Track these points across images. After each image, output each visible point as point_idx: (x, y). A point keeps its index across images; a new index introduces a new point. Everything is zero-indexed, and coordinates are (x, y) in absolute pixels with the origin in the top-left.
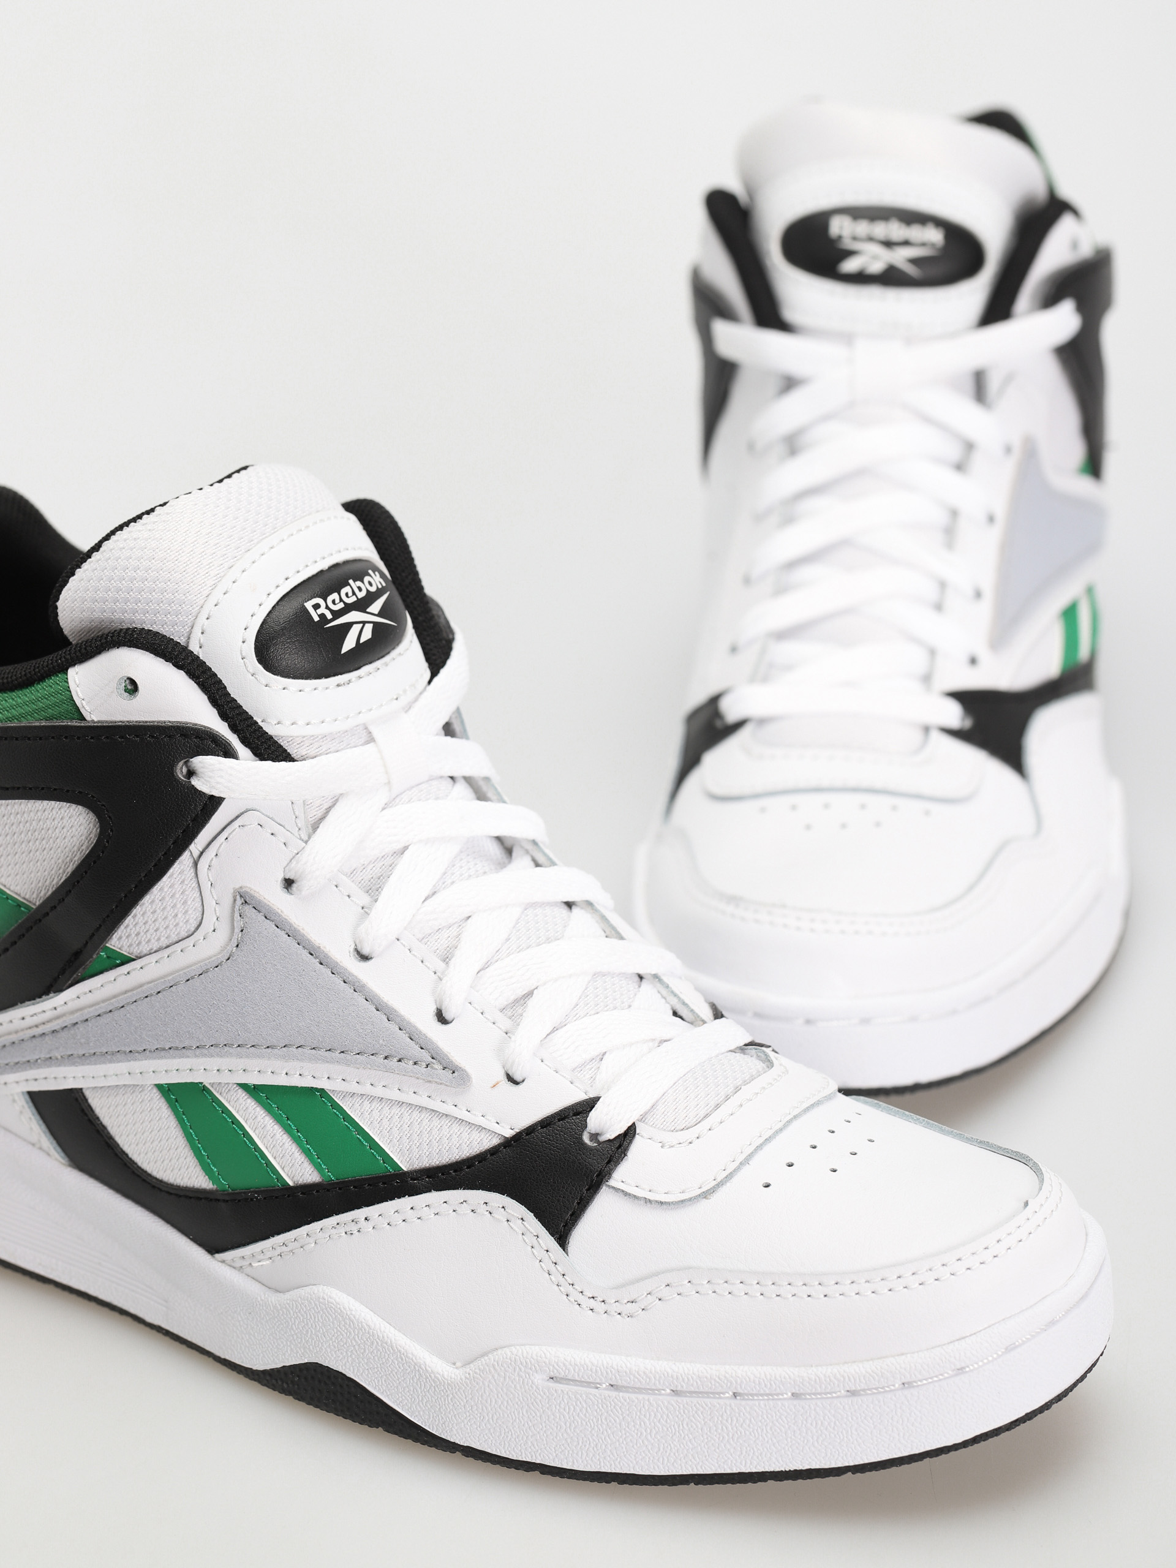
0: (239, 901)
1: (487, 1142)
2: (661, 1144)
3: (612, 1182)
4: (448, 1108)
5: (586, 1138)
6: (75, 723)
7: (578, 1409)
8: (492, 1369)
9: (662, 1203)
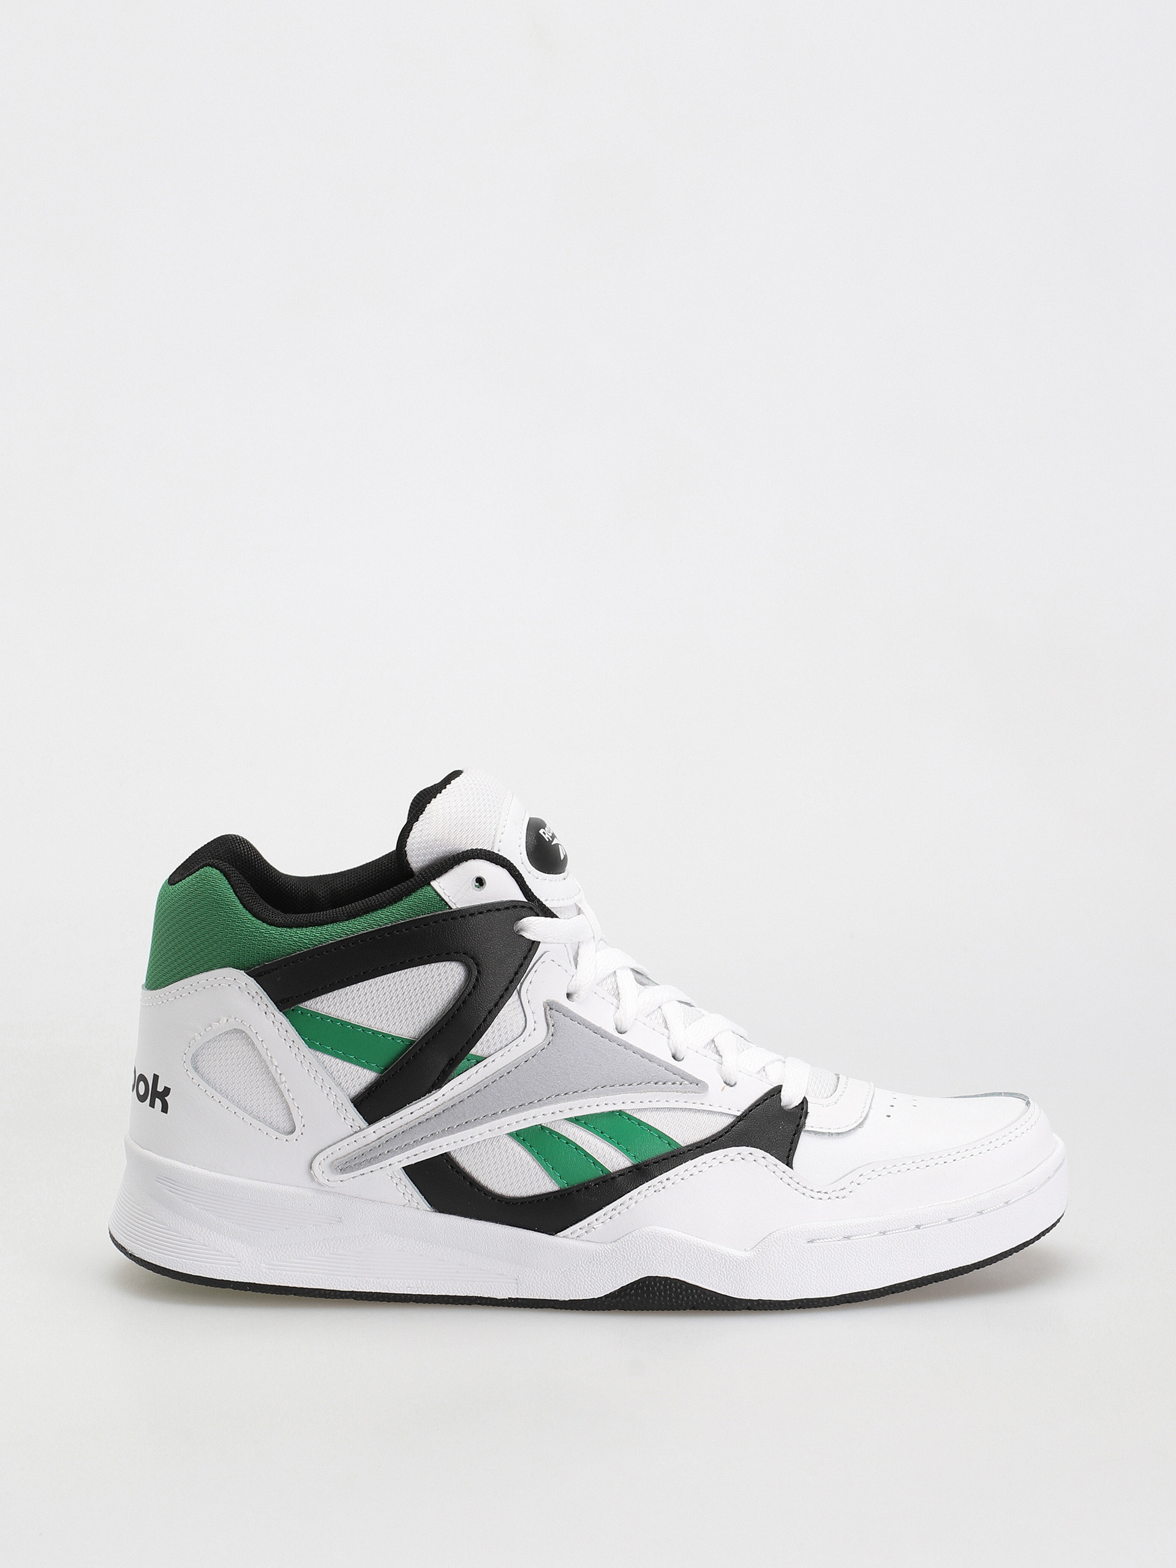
0: (548, 1007)
1: (727, 1121)
2: (823, 1105)
3: (807, 1128)
4: (698, 1106)
5: (784, 1106)
6: (448, 911)
7: (829, 1256)
8: (774, 1244)
9: (839, 1134)
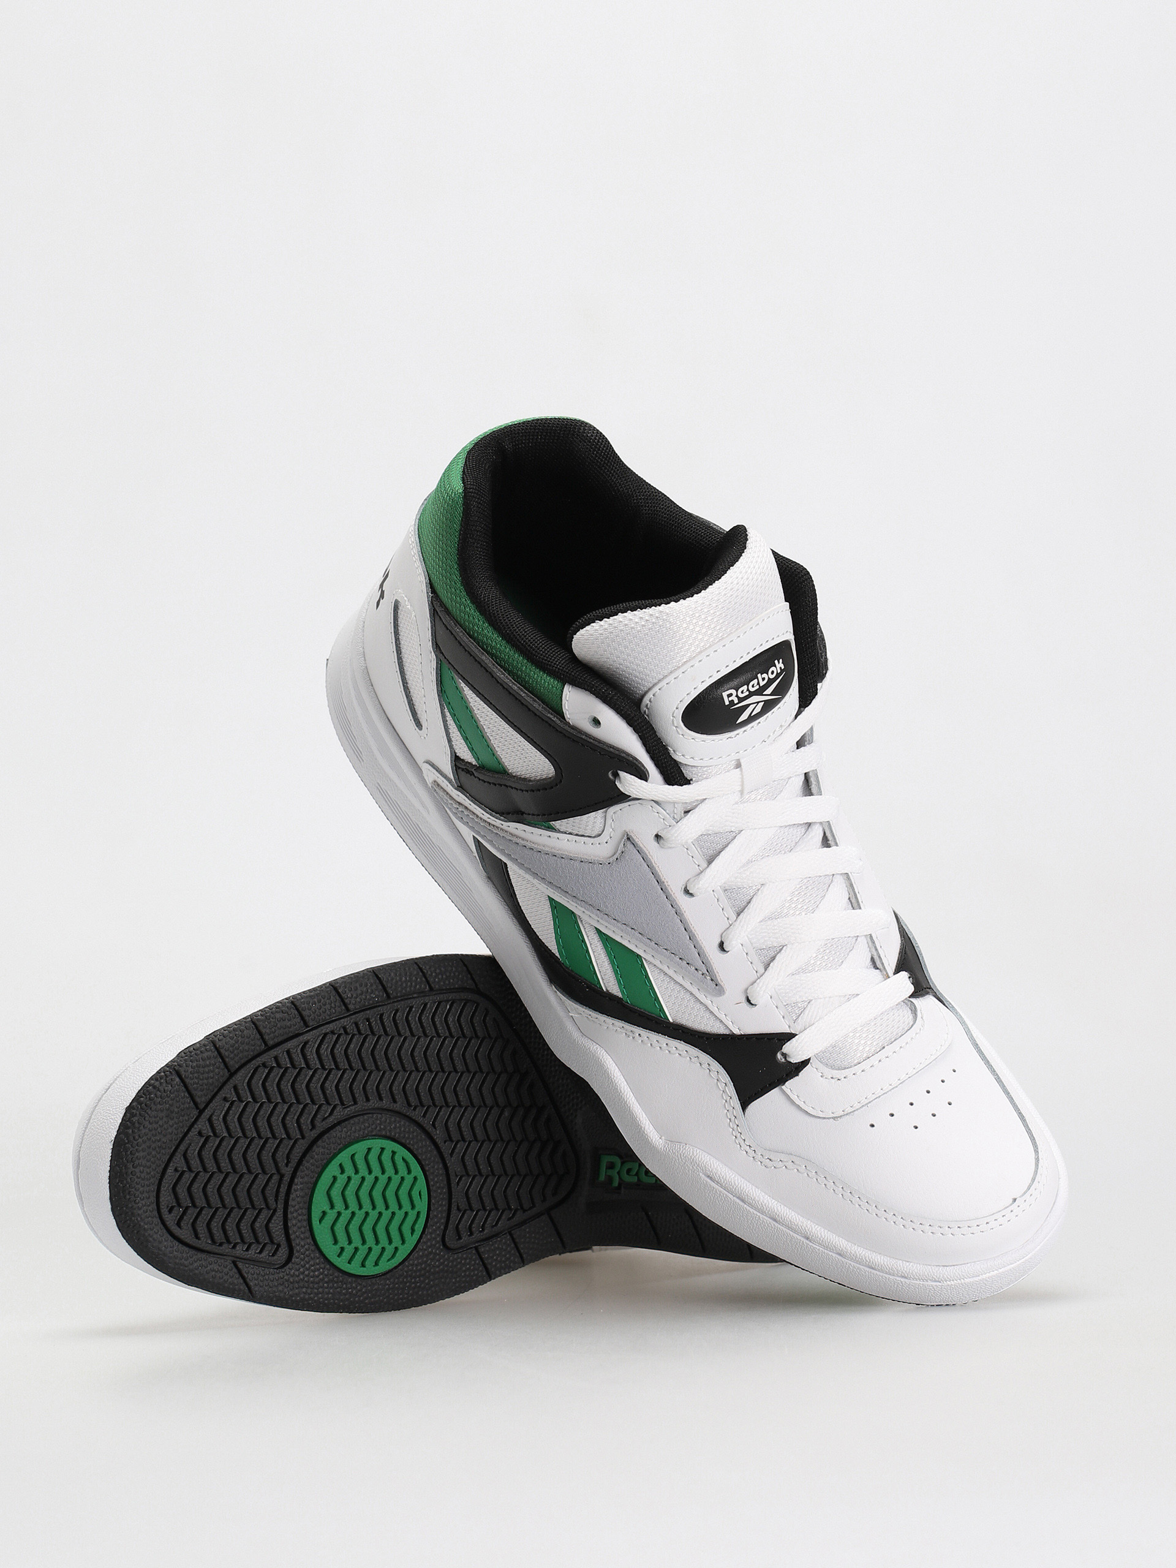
0: (625, 838)
1: (720, 1030)
2: (821, 1074)
3: (783, 1087)
4: (708, 1002)
5: (779, 1056)
6: (560, 721)
7: (719, 1199)
